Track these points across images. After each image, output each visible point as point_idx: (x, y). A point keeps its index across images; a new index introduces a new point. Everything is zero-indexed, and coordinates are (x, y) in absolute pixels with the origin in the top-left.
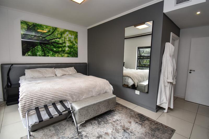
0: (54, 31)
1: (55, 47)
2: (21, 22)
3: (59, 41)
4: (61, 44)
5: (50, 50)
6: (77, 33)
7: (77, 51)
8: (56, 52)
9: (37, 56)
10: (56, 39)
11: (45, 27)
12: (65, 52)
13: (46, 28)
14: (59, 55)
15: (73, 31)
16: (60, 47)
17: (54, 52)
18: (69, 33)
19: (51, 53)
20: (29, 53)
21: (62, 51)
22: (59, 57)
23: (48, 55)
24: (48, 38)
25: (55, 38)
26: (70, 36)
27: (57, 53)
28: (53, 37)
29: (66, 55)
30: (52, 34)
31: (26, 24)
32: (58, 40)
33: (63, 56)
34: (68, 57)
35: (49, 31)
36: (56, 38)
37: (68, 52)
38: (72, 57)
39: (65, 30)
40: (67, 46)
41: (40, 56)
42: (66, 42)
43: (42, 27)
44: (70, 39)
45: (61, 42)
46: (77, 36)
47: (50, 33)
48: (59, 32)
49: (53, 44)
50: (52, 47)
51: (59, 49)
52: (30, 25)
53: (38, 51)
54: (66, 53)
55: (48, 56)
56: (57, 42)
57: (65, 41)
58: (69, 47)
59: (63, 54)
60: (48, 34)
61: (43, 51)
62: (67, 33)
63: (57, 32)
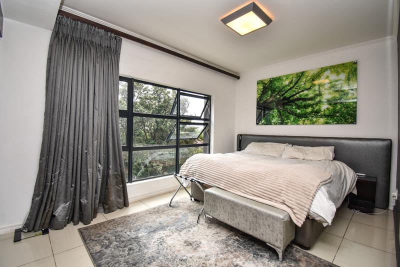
0: (299, 80)
1: (299, 107)
2: (258, 83)
3: (307, 95)
4: (311, 99)
5: (290, 114)
6: (356, 63)
7: (356, 107)
8: (299, 116)
9: (271, 124)
10: (301, 93)
11: (284, 78)
12: (319, 114)
13: (287, 79)
14: (306, 122)
15: (343, 64)
16: (309, 106)
17: (296, 115)
18: (332, 72)
19: (292, 119)
20: (263, 121)
21: (312, 112)
22: (306, 124)
23: (286, 121)
24: (287, 95)
25: (299, 91)
26: (333, 77)
27: (302, 117)
28: (297, 90)
29: (322, 120)
30: (296, 86)
31: (263, 83)
32: (306, 92)
33: (313, 123)
34: (327, 123)
35: (291, 83)
36: (303, 91)
37: (327, 113)
38: (338, 123)
39: (322, 68)
40: (326, 101)
41: (275, 124)
42: (323, 93)
43: (281, 80)
44: (334, 83)
45: (311, 96)
46: (356, 70)
47: (291, 86)
48: (309, 78)
49: (296, 102)
50: (294, 107)
51: (307, 110)
52: (266, 82)
53: (273, 117)
54: (321, 116)
55: (287, 124)
56: (303, 97)
57: (320, 92)
58: (329, 102)
59: (315, 119)
60: (289, 88)
61: (280, 116)
62: (328, 73)
63: (304, 80)
